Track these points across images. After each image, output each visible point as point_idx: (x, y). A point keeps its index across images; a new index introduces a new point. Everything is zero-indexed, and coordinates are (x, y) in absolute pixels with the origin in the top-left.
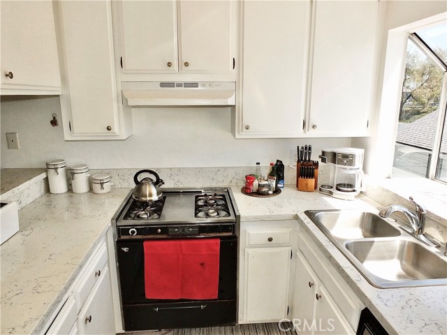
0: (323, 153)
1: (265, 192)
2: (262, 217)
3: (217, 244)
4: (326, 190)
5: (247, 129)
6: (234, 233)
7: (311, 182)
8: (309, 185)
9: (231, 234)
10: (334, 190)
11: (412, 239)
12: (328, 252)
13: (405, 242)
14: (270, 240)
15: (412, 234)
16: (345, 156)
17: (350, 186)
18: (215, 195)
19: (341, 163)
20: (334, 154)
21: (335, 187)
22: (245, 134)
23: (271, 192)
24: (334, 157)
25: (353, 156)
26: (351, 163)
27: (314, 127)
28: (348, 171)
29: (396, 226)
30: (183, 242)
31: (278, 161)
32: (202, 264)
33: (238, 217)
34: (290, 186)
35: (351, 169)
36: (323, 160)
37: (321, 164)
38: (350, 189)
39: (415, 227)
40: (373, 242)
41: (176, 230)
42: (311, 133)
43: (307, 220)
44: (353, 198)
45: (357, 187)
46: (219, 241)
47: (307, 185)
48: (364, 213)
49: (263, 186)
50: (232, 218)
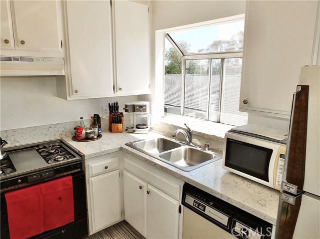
0: (126, 106)
1: (92, 137)
2: (99, 153)
3: (70, 180)
4: (130, 130)
5: (76, 92)
6: (81, 169)
7: (120, 126)
8: (119, 128)
9: (79, 170)
10: (135, 129)
11: (187, 147)
12: (153, 162)
13: (186, 148)
14: (106, 168)
15: (187, 144)
16: (141, 107)
17: (145, 125)
18: (53, 146)
19: (139, 111)
20: (134, 106)
21: (135, 127)
22: (75, 97)
23: (96, 137)
24: (134, 108)
25: (145, 106)
26: (145, 110)
27: (120, 89)
28: (142, 115)
29: (177, 142)
30: (41, 185)
31: (95, 115)
32: (60, 198)
33: (82, 156)
34: (105, 131)
35: (144, 114)
36: (127, 111)
37: (124, 113)
38: (144, 127)
39: (188, 140)
40: (171, 152)
41: (35, 177)
42: (119, 94)
43: (130, 149)
44: (148, 132)
45: (149, 125)
46: (71, 177)
47: (118, 128)
48: (158, 139)
49: (90, 133)
50: (77, 158)
